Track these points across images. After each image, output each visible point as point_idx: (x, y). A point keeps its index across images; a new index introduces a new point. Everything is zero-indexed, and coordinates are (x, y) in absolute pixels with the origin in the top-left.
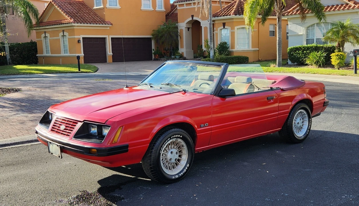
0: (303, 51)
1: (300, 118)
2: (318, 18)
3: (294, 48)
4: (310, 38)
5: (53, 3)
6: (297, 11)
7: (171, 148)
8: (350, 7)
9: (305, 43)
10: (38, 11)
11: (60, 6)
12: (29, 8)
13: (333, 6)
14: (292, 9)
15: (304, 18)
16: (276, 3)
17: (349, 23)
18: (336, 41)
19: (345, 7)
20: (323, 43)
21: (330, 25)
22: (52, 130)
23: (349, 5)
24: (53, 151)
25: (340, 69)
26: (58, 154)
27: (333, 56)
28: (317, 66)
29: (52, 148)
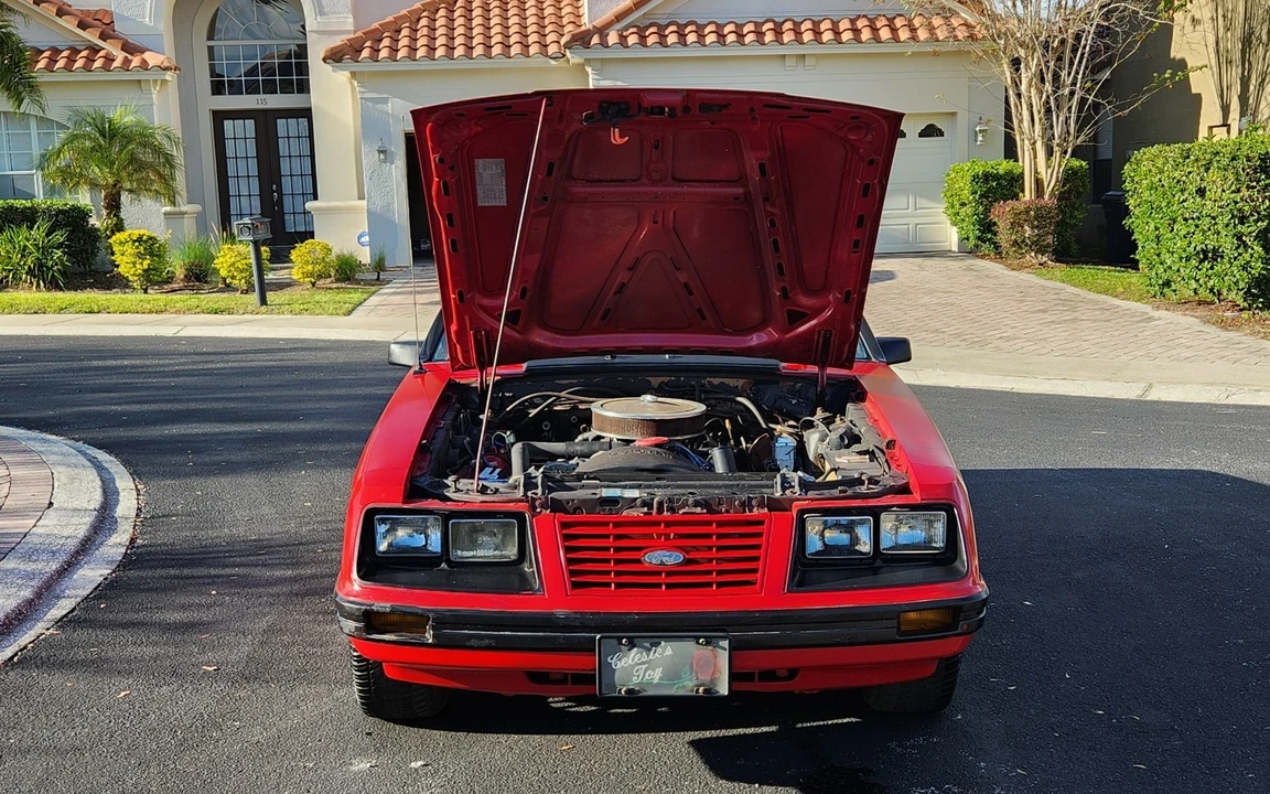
8: (109, 59)
19: (90, 60)
20: (16, 194)
21: (33, 123)
22: (575, 585)
23: (102, 53)
24: (647, 677)
25: (150, 291)
26: (695, 682)
27: (121, 243)
28: (42, 284)
29: (643, 663)
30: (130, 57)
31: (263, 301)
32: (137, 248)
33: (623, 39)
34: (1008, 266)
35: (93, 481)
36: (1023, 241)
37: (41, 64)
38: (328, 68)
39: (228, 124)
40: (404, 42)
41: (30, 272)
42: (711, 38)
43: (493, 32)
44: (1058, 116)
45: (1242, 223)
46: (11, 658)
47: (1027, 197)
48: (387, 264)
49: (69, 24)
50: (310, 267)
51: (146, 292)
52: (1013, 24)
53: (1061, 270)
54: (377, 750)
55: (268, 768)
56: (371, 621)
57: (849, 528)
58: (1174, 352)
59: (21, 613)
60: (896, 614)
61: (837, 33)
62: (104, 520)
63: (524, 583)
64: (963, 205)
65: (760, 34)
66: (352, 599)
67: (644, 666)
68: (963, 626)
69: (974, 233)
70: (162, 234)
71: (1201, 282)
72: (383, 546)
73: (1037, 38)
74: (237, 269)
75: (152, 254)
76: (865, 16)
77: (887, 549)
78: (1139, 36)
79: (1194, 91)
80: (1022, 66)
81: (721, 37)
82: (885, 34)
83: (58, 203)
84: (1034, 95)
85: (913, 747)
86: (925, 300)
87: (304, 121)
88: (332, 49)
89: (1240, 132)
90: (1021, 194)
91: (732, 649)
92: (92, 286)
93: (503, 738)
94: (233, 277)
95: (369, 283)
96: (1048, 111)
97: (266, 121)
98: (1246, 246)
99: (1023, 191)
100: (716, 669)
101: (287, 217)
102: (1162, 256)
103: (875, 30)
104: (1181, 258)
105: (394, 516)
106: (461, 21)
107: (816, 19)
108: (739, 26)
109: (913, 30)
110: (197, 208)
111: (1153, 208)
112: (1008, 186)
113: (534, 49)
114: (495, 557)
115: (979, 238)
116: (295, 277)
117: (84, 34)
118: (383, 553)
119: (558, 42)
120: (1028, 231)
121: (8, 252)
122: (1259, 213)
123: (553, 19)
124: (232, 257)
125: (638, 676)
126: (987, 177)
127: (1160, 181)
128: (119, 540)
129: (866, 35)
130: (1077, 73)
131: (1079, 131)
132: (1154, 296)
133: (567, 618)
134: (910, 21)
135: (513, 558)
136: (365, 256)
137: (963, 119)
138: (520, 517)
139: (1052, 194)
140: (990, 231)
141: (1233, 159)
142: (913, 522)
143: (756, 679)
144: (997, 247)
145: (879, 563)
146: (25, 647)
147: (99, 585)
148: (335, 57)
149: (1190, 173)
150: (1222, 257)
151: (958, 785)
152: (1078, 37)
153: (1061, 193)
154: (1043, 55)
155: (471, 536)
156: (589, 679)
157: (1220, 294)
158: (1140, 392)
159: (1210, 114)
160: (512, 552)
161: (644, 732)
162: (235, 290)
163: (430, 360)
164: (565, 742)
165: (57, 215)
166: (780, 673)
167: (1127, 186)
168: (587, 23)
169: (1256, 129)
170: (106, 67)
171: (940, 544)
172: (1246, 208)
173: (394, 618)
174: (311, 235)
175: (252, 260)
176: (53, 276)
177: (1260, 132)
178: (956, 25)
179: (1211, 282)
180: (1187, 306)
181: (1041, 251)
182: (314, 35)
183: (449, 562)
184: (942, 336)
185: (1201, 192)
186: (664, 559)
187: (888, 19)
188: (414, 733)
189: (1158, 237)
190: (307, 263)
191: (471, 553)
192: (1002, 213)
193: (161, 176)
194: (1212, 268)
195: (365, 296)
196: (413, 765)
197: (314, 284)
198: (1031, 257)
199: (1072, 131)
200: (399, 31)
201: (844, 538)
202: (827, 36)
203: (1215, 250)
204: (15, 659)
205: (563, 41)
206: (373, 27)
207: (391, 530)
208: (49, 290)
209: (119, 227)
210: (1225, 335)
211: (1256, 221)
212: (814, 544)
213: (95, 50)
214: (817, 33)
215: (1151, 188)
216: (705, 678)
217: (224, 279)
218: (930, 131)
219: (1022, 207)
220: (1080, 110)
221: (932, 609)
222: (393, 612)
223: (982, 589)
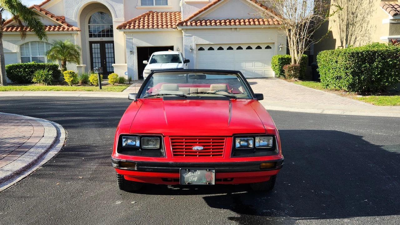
0: (25, 69)
3: (13, 66)
4: (25, 56)
8: (64, 28)
9: (20, 61)
15: (24, 35)
17: (68, 43)
19: (59, 28)
20: (40, 61)
21: (45, 44)
22: (174, 155)
23: (62, 27)
24: (193, 179)
25: (73, 86)
26: (206, 181)
27: (66, 73)
28: (46, 83)
29: (192, 176)
30: (69, 28)
31: (101, 88)
32: (70, 75)
33: (191, 24)
34: (288, 81)
35: (55, 131)
36: (291, 75)
37: (47, 29)
38: (118, 31)
39: (93, 45)
40: (137, 24)
41: (43, 81)
42: (213, 24)
43: (159, 22)
44: (300, 43)
45: (347, 70)
46: (30, 174)
47: (292, 64)
48: (132, 80)
49: (54, 19)
50: (113, 80)
51: (72, 86)
52: (289, 21)
53: (300, 82)
54: (123, 199)
55: (94, 203)
56: (120, 164)
57: (247, 141)
58: (330, 102)
59: (33, 163)
60: (259, 164)
61: (245, 23)
62: (57, 140)
63: (161, 155)
64: (276, 66)
65: (225, 23)
66: (116, 158)
67: (192, 177)
68: (277, 167)
69: (279, 73)
70: (76, 71)
71: (336, 84)
72: (124, 144)
73: (295, 24)
74: (94, 80)
75: (73, 77)
76: (251, 18)
77: (257, 147)
78: (321, 23)
79: (334, 38)
80: (291, 31)
81: (216, 23)
82: (257, 23)
83: (51, 64)
84: (294, 38)
85: (263, 199)
86: (267, 89)
87: (112, 44)
88: (119, 26)
89: (346, 47)
90: (291, 63)
91: (216, 173)
92: (59, 84)
93: (156, 196)
94: (94, 82)
95: (127, 84)
96: (298, 43)
97: (102, 44)
98: (348, 76)
99: (291, 62)
100: (211, 178)
101: (107, 68)
102: (327, 78)
103: (254, 22)
104: (331, 79)
105: (127, 137)
106: (151, 19)
107: (240, 19)
108: (220, 21)
109: (264, 22)
110: (85, 65)
111: (324, 66)
112: (288, 61)
113: (169, 26)
114: (154, 148)
115: (280, 74)
116: (109, 82)
117: (58, 22)
118: (124, 146)
119: (175, 25)
120: (292, 72)
121: (38, 76)
122: (351, 67)
123: (174, 19)
124: (93, 77)
125: (191, 179)
126: (282, 59)
127: (326, 59)
128: (60, 145)
129: (252, 23)
130: (305, 33)
131: (305, 47)
132: (324, 88)
133: (172, 164)
134: (263, 20)
135: (158, 148)
136: (126, 78)
137: (276, 44)
138: (160, 137)
139: (298, 63)
140: (283, 72)
141: (345, 53)
142: (264, 140)
143: (222, 181)
144: (284, 76)
145: (255, 150)
146: (34, 172)
147: (54, 156)
148: (120, 28)
149: (334, 57)
150: (342, 78)
151: (275, 209)
152: (305, 24)
153: (301, 63)
154: (297, 28)
155: (147, 142)
156: (177, 180)
157: (341, 88)
158: (321, 112)
159: (338, 44)
160: (158, 146)
161: (193, 195)
162: (94, 85)
163: (139, 98)
164: (172, 197)
165: (50, 67)
166: (229, 179)
167: (318, 60)
168: (182, 20)
169: (350, 46)
170: (63, 30)
171: (271, 145)
172: (348, 66)
173: (127, 163)
174: (113, 72)
175: (98, 78)
176: (49, 82)
177: (352, 47)
178: (274, 21)
179: (339, 85)
180: (333, 91)
181: (296, 77)
182: (115, 23)
183: (142, 149)
184: (271, 98)
185: (337, 62)
186: (198, 149)
187: (258, 19)
188: (132, 195)
189: (325, 73)
190: (112, 79)
191: (147, 147)
192: (286, 68)
193: (76, 57)
194: (339, 81)
195: (126, 87)
196: (132, 202)
197: (113, 84)
198: (293, 79)
199: (304, 47)
200: (136, 22)
201: (246, 144)
202: (242, 23)
203: (340, 77)
204: (31, 175)
205: (176, 24)
206: (129, 21)
207: (127, 140)
208: (48, 85)
209: (65, 70)
210: (342, 98)
211: (351, 69)
212: (238, 145)
213: (60, 26)
214: (240, 23)
215: (324, 61)
216: (209, 180)
217: (91, 83)
218: (268, 47)
219: (291, 66)
220: (306, 42)
221: (269, 162)
222: (126, 161)
223: (282, 157)
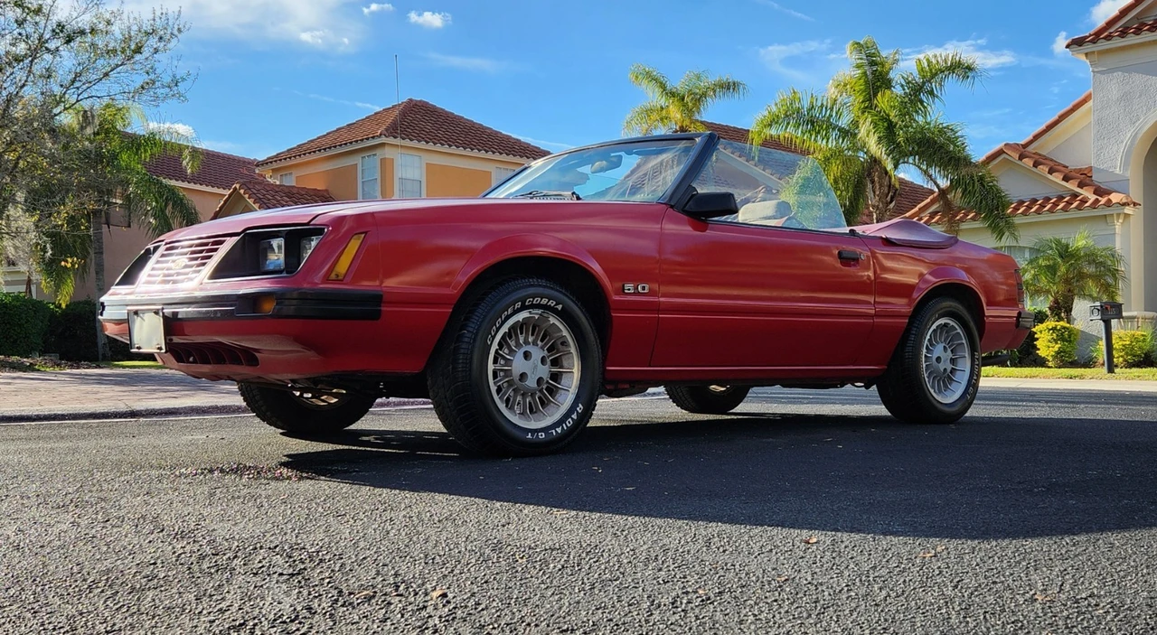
1: (944, 344)
2: (993, 232)
5: (242, 191)
6: (932, 217)
7: (526, 342)
8: (1084, 201)
10: (196, 213)
11: (260, 199)
12: (173, 206)
13: (1034, 201)
14: (916, 209)
16: (870, 186)
17: (1081, 243)
18: (1048, 292)
19: (1069, 203)
23: (1079, 197)
26: (157, 342)
27: (1041, 331)
30: (1100, 198)
31: (1111, 370)
32: (1051, 334)
37: (1034, 209)
49: (1057, 178)
75: (1063, 340)
117: (1068, 185)
170: (1080, 208)
213: (1073, 195)
